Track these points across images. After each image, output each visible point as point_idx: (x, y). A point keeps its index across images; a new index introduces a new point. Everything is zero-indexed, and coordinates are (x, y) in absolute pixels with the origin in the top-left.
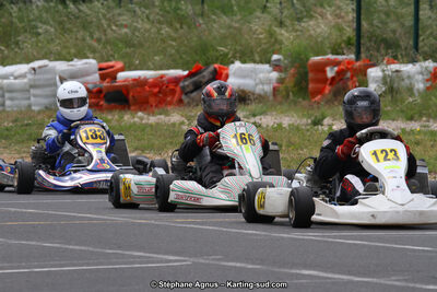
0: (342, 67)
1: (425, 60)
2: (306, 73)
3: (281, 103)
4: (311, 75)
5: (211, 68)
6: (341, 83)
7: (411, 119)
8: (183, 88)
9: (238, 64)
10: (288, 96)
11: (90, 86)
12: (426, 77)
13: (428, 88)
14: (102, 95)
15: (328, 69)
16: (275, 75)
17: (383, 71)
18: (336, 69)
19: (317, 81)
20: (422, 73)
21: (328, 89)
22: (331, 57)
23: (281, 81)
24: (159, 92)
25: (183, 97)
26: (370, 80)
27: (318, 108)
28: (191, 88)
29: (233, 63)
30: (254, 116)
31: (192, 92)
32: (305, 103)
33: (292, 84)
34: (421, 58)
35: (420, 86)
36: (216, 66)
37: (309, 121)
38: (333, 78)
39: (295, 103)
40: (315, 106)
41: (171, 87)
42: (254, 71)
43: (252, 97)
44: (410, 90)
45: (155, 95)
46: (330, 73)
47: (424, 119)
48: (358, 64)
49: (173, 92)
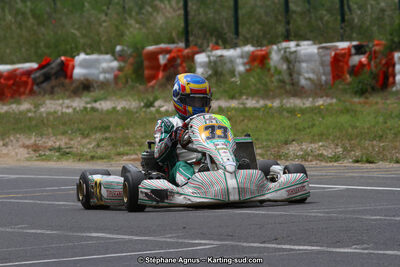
0: (173, 55)
1: (245, 44)
2: (142, 62)
3: (120, 90)
4: (146, 63)
5: (59, 61)
6: (172, 69)
7: (233, 98)
8: (34, 80)
9: (82, 56)
10: (127, 82)
12: (245, 60)
13: (247, 71)
15: (161, 57)
16: (115, 64)
17: (209, 57)
18: (168, 56)
19: (152, 68)
20: (242, 57)
21: (161, 75)
22: (163, 46)
23: (120, 69)
24: (13, 84)
25: (35, 88)
26: (197, 65)
27: (153, 92)
28: (42, 79)
29: (78, 54)
30: (96, 101)
31: (43, 82)
32: (141, 87)
33: (130, 71)
34: (241, 43)
35: (241, 68)
36: (63, 58)
37: (142, 104)
38: (165, 65)
39: (133, 88)
40: (150, 90)
41: (24, 78)
42: (97, 61)
43: (95, 85)
44: (232, 73)
45: (9, 87)
46: (163, 60)
47: (244, 97)
48: (186, 51)
49: (26, 83)
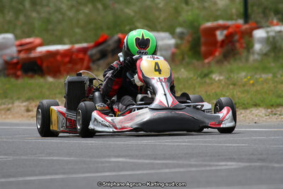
2: (199, 39)
11: (7, 58)
14: (19, 66)
17: (268, 33)
18: (226, 32)
38: (222, 41)
48: (244, 27)
